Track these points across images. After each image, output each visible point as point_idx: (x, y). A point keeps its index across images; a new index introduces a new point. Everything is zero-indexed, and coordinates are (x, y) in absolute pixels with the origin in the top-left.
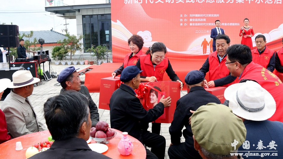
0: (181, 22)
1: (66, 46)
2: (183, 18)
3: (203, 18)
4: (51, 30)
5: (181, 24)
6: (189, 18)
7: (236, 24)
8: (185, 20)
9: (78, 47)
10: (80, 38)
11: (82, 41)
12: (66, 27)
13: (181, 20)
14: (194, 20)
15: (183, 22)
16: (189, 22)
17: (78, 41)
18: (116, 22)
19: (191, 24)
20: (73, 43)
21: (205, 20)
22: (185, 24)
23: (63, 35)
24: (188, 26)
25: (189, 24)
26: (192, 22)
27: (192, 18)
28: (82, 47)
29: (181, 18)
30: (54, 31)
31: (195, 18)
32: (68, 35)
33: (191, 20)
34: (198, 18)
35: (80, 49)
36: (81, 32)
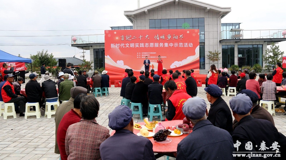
0: (138, 56)
1: (83, 68)
2: (139, 54)
3: (148, 54)
4: (74, 57)
5: (138, 57)
6: (141, 54)
7: (165, 57)
8: (140, 55)
9: (90, 68)
10: (92, 63)
11: (93, 65)
12: (84, 55)
13: (138, 55)
14: (144, 55)
15: (139, 56)
16: (141, 56)
17: (90, 65)
18: (107, 56)
19: (142, 57)
20: (87, 66)
21: (149, 55)
22: (140, 57)
23: (81, 60)
24: (141, 58)
25: (141, 57)
26: (143, 56)
27: (143, 54)
28: (93, 68)
29: (138, 54)
30: (75, 58)
31: (144, 54)
32: (84, 61)
33: (142, 55)
34: (146, 54)
35: (92, 69)
36: (93, 59)
